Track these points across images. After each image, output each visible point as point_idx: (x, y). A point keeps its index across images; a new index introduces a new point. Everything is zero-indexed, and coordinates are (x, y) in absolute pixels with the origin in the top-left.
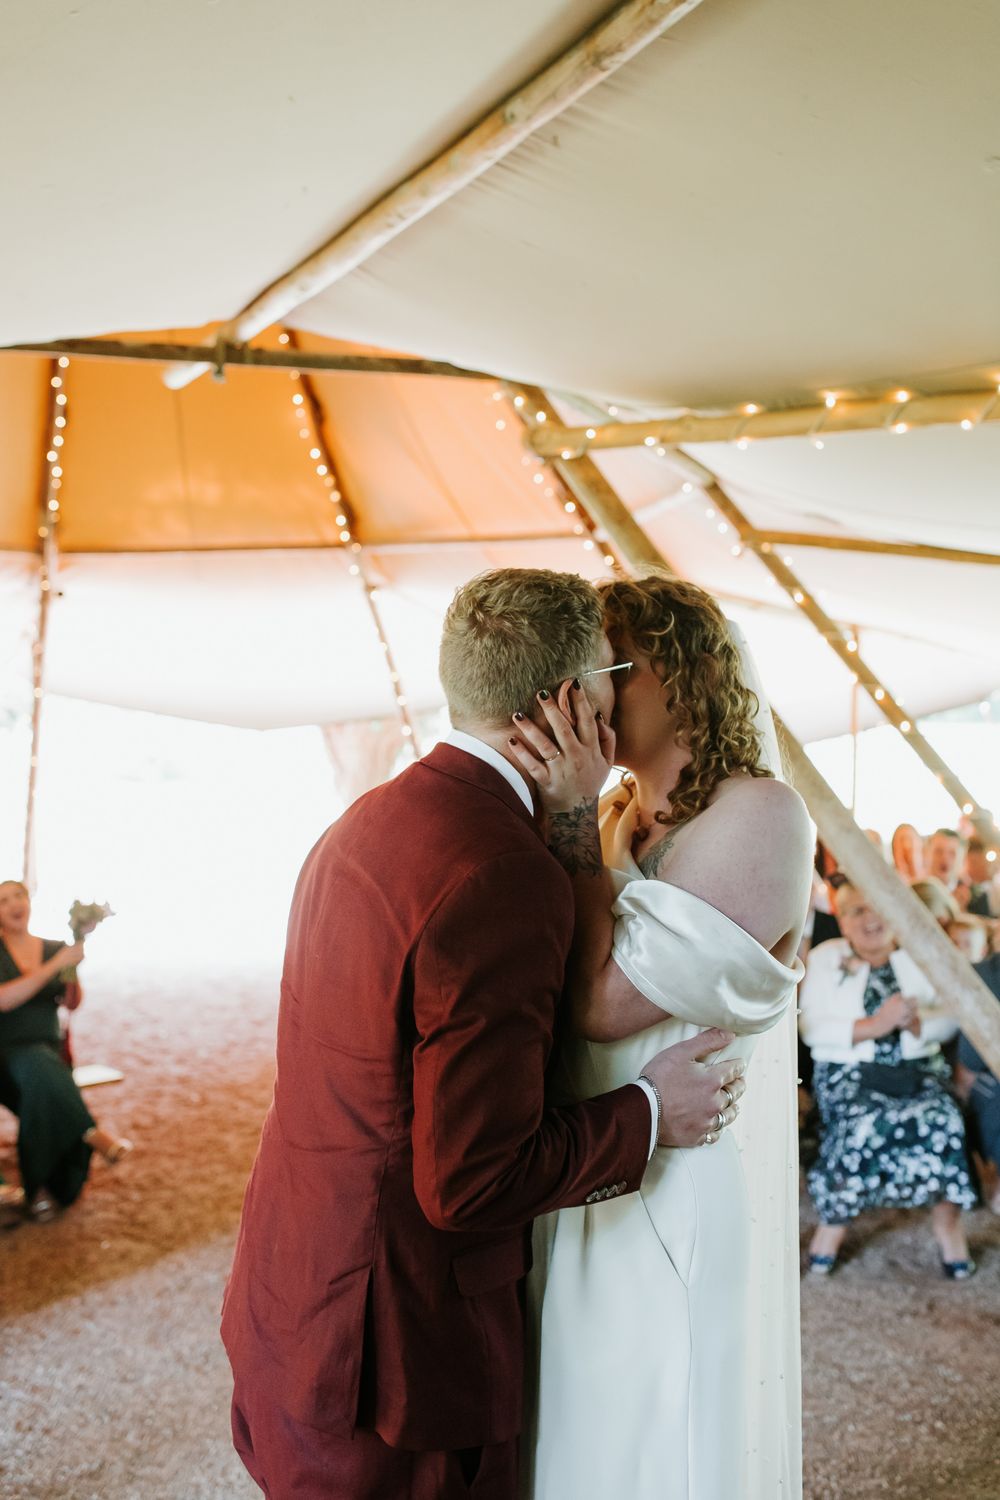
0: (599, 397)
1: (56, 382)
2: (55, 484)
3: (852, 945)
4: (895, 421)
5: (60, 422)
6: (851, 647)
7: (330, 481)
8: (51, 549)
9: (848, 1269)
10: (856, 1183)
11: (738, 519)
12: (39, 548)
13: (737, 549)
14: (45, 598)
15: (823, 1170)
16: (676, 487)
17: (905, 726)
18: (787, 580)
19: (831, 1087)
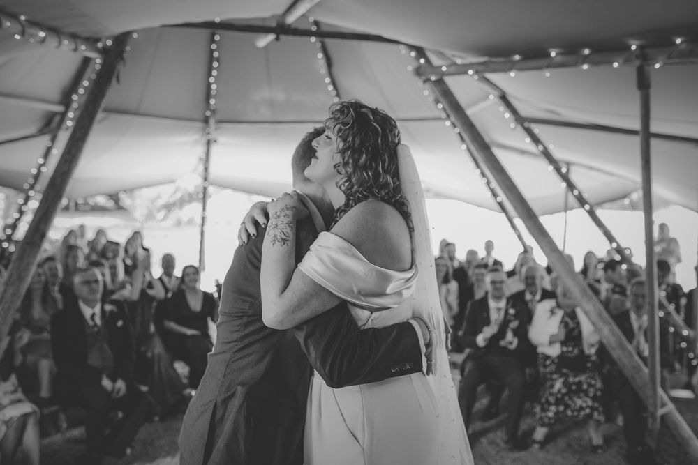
0: (449, 53)
1: (214, 47)
2: (213, 93)
3: (557, 303)
4: (583, 63)
5: (215, 64)
6: (564, 170)
7: (334, 93)
8: (212, 121)
9: (549, 447)
10: (553, 408)
11: (514, 111)
12: (206, 121)
13: (513, 125)
14: (209, 143)
15: (539, 402)
16: (486, 98)
17: (587, 207)
18: (536, 140)
19: (545, 366)
